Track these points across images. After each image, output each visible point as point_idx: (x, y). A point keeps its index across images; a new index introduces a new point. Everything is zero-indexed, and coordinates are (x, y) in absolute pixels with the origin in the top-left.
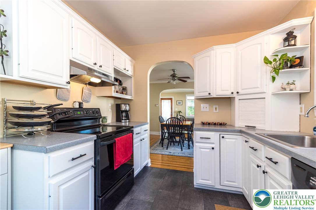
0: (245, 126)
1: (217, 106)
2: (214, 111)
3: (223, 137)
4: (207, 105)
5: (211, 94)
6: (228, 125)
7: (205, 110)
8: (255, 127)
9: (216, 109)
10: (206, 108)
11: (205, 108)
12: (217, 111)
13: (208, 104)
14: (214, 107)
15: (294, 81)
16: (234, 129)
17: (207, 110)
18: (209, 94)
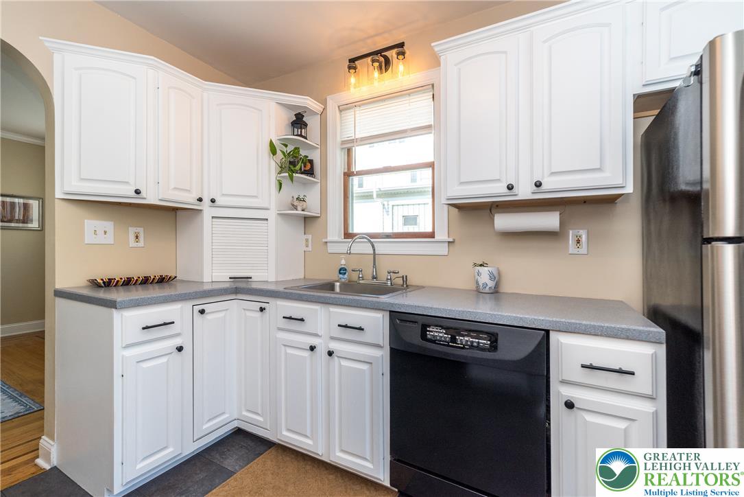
0: (230, 278)
1: (141, 230)
2: (132, 242)
3: (202, 312)
4: (109, 225)
5: (143, 194)
6: (182, 281)
7: (101, 239)
8: (251, 278)
9: (137, 237)
10: (105, 232)
11: (100, 232)
12: (141, 244)
13: (112, 223)
14: (132, 231)
15: (304, 196)
16: (201, 289)
17: (109, 239)
18: (137, 192)
